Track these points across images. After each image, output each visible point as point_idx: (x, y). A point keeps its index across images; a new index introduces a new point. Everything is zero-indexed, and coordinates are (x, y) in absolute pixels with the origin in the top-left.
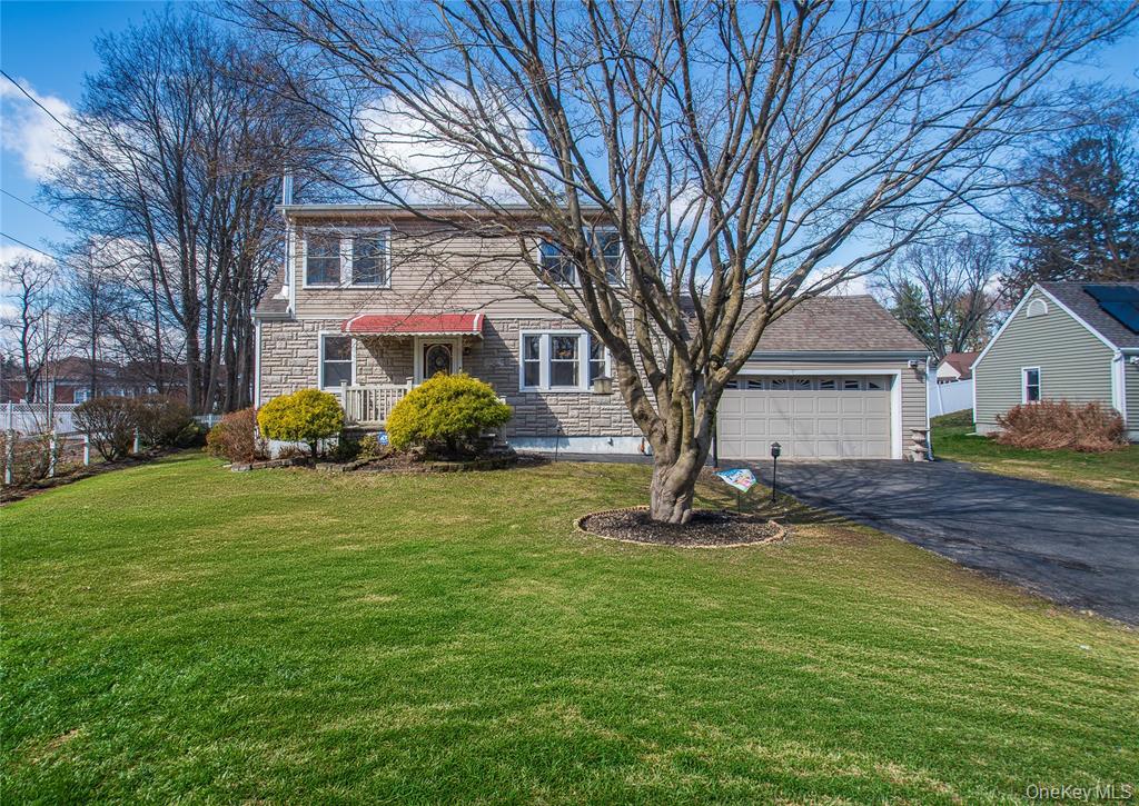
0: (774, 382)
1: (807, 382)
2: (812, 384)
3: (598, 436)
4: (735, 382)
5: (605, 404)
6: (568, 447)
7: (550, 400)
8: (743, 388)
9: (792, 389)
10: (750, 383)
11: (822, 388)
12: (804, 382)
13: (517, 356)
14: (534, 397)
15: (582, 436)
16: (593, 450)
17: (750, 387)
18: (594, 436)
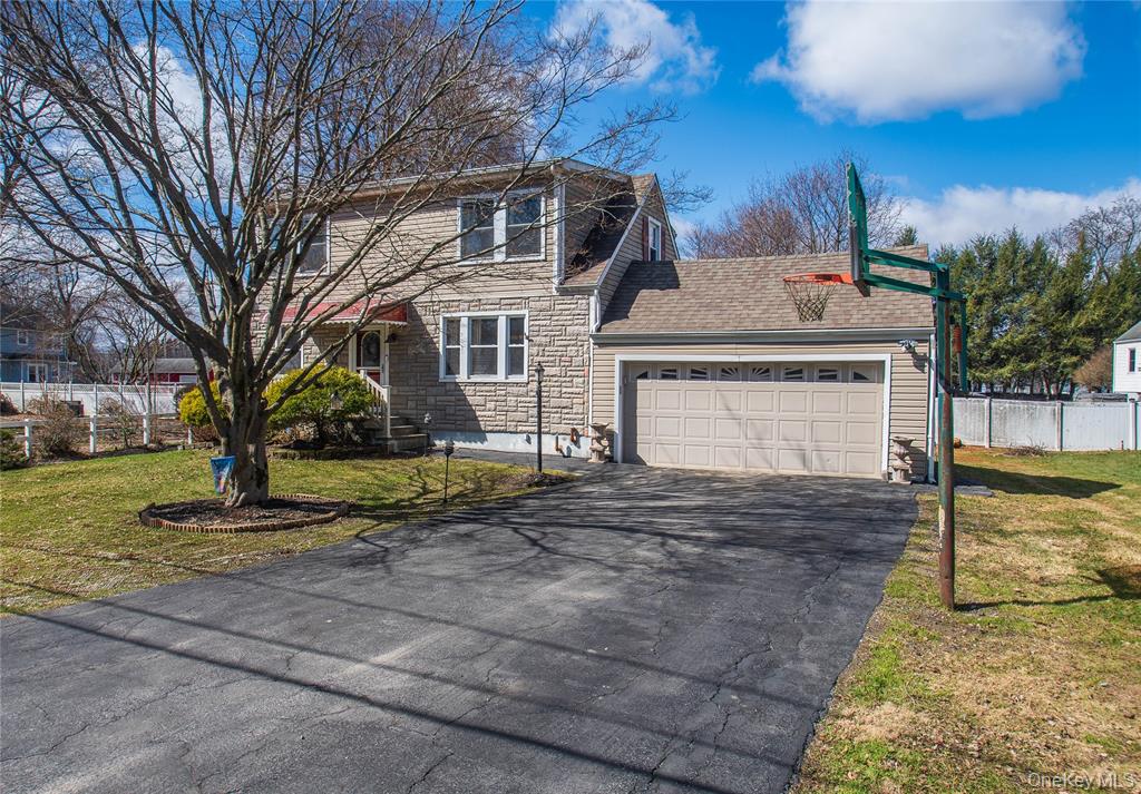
0: (723, 370)
1: (767, 371)
2: (772, 373)
3: (516, 433)
4: (675, 371)
5: (522, 396)
6: (486, 443)
7: (468, 391)
8: (684, 378)
9: (745, 379)
10: (693, 371)
11: (787, 379)
12: (763, 372)
13: (438, 342)
14: (453, 387)
15: (499, 432)
16: (511, 448)
17: (693, 378)
18: (511, 432)
